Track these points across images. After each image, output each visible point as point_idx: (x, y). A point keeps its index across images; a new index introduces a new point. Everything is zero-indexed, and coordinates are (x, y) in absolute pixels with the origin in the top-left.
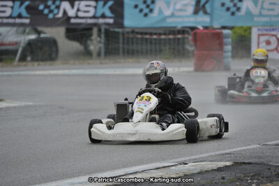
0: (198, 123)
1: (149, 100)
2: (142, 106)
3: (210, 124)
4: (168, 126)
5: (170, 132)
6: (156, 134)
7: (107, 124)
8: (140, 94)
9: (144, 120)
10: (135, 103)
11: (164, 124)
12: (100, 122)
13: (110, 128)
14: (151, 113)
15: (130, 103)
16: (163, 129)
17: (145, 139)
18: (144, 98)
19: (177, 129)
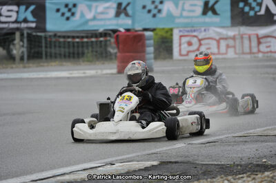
0: (178, 121)
1: (130, 100)
2: (123, 105)
3: (190, 121)
4: (147, 125)
5: (150, 131)
6: (136, 133)
7: (89, 123)
8: (121, 94)
9: (126, 119)
10: (116, 102)
11: (144, 122)
13: (92, 127)
14: (133, 112)
15: (112, 102)
16: (143, 128)
17: (126, 138)
18: (125, 98)
19: (157, 127)
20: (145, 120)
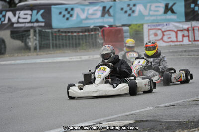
0: (136, 83)
1: (105, 70)
2: (101, 74)
4: (117, 86)
5: (119, 89)
6: (110, 91)
7: (78, 86)
9: (102, 82)
10: (96, 72)
11: (115, 85)
12: (74, 86)
13: (80, 89)
14: (106, 78)
15: (92, 73)
16: (114, 88)
17: (104, 95)
18: (102, 69)
19: (123, 87)
20: (116, 83)
